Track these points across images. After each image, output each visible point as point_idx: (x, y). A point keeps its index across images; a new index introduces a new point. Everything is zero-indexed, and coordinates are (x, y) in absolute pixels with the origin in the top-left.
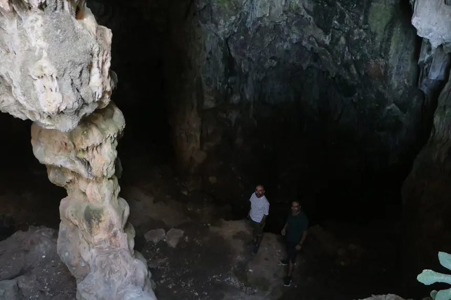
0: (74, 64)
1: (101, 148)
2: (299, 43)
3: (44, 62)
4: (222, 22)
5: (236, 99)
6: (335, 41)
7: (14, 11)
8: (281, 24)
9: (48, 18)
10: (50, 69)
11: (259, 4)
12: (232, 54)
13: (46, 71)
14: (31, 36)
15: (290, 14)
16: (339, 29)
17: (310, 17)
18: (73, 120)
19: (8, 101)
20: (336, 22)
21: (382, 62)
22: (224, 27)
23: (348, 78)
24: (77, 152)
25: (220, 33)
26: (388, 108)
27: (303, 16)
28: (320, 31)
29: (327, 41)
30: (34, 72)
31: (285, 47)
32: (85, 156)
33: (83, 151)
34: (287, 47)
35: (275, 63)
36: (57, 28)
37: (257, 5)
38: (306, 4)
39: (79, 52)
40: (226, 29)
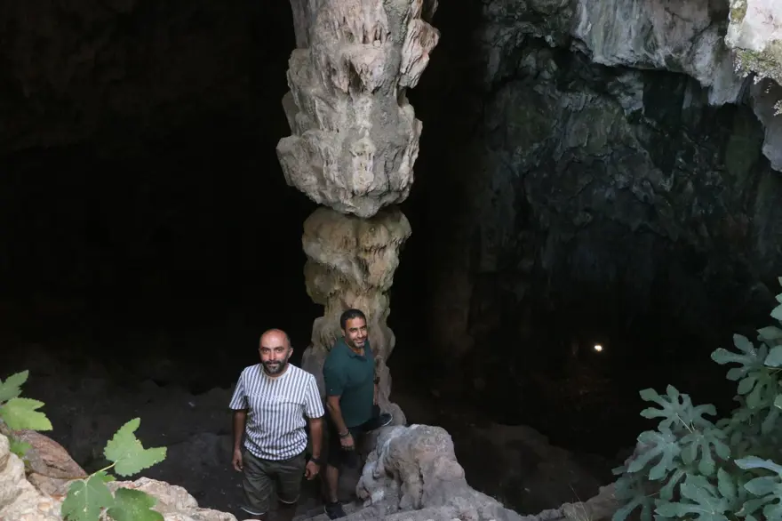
0: (392, 146)
1: (384, 251)
2: (627, 189)
3: (366, 141)
4: (519, 150)
5: (526, 264)
6: (678, 187)
7: (348, 93)
8: (603, 159)
9: (377, 101)
10: (371, 148)
11: (574, 129)
12: (529, 199)
13: (367, 149)
14: (359, 116)
15: (616, 146)
16: (685, 170)
17: (645, 151)
18: (375, 205)
19: (311, 180)
20: (681, 160)
21: (745, 219)
22: (520, 158)
23: (696, 243)
24: (359, 251)
25: (515, 164)
26: (753, 288)
27: (635, 150)
28: (658, 172)
29: (668, 186)
30: (355, 148)
31: (607, 195)
32: (367, 258)
33: (366, 251)
34: (610, 196)
35: (591, 218)
36: (384, 111)
37: (571, 130)
38: (641, 133)
39: (398, 135)
40: (524, 160)
